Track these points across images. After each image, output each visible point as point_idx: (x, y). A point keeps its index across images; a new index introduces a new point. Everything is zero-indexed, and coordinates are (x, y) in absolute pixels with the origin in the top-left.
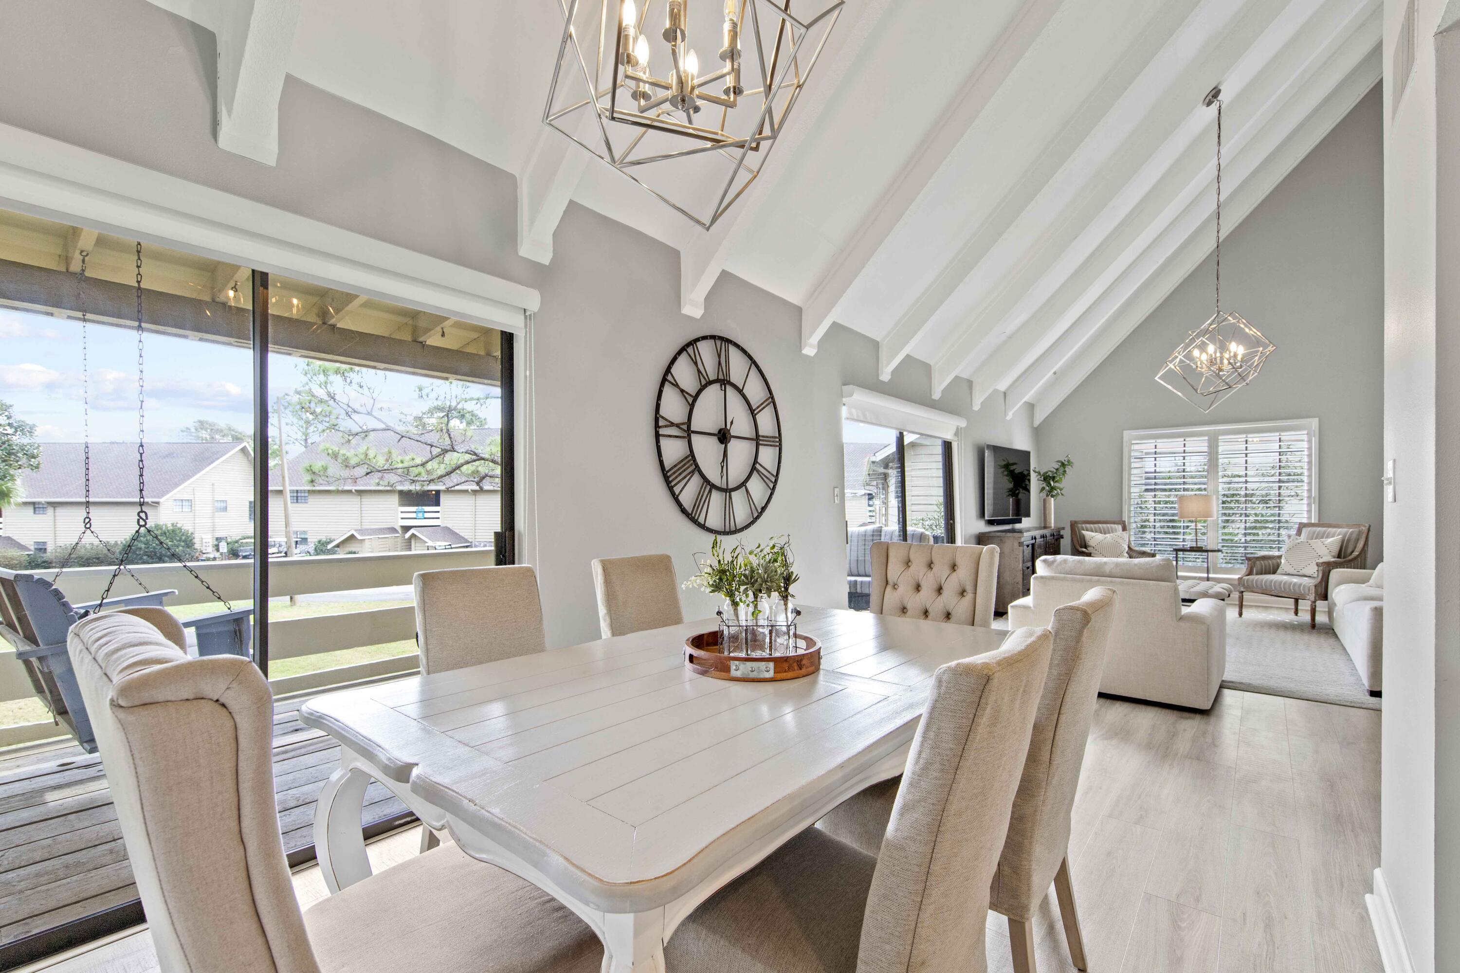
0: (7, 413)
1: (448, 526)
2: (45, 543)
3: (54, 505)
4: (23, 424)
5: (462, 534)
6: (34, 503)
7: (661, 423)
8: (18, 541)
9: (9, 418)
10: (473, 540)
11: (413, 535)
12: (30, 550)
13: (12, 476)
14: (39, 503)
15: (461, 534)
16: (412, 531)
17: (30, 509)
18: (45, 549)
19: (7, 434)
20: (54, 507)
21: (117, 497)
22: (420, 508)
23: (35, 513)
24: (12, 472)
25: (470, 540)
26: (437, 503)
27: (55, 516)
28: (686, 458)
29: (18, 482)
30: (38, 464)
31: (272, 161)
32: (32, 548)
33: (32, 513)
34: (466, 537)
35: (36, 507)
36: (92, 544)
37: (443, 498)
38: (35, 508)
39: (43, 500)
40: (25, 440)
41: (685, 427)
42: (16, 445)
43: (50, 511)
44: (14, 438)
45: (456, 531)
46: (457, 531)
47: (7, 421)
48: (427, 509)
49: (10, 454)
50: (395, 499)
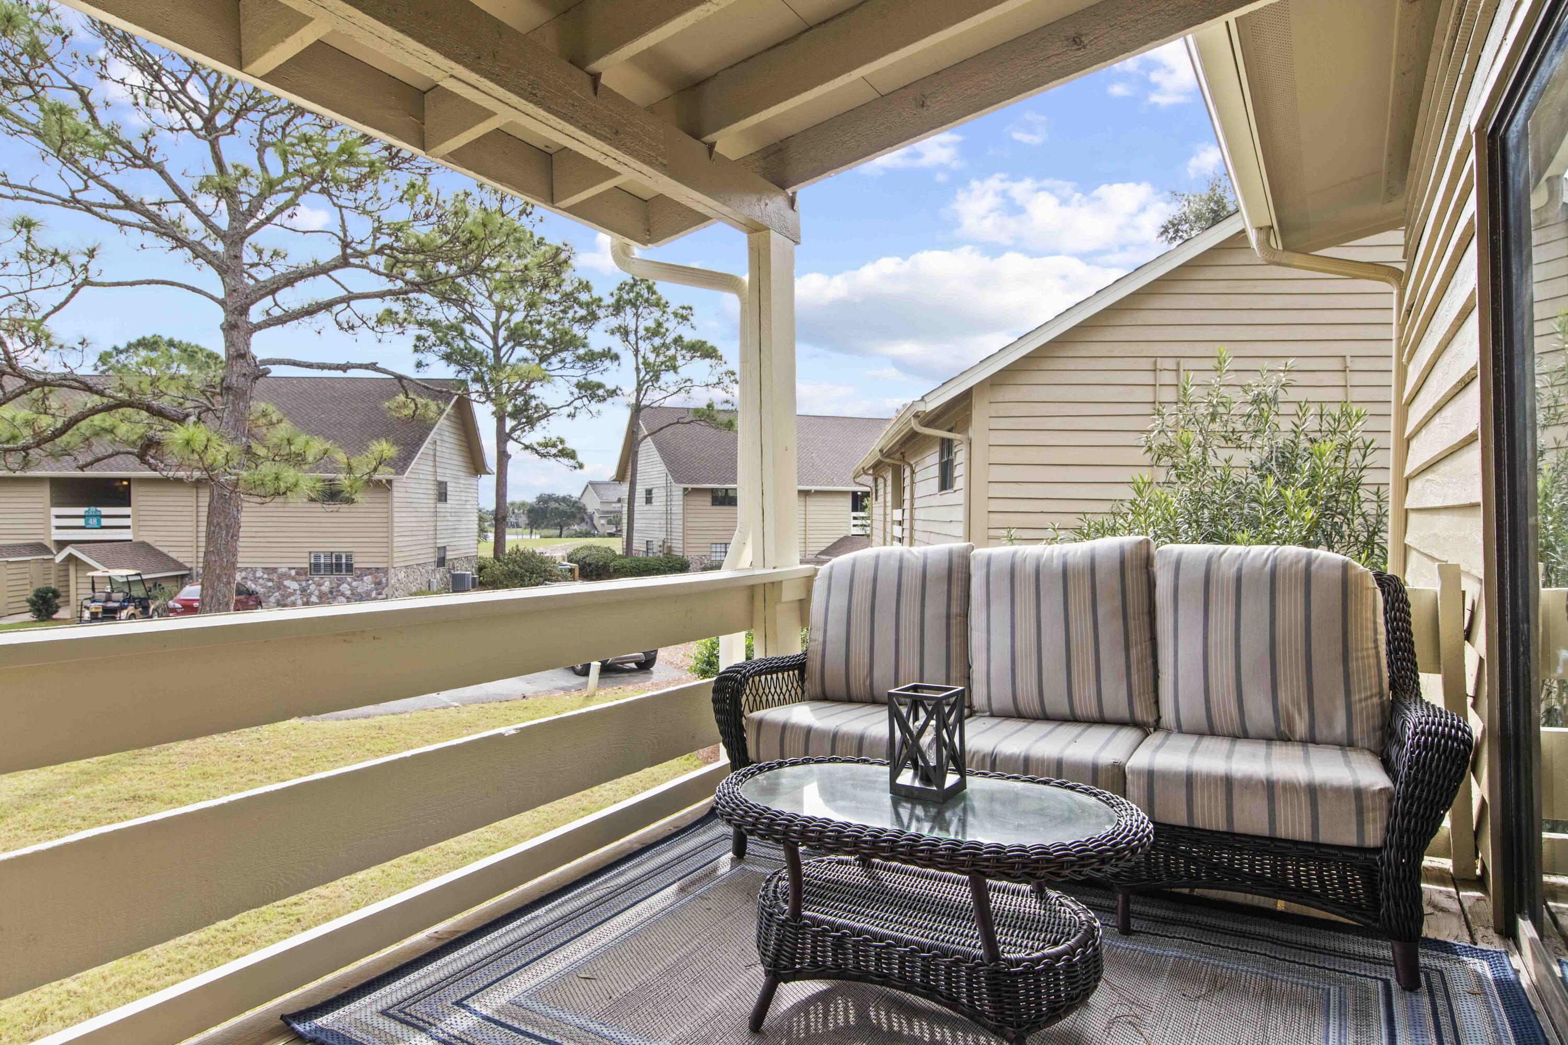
1: (147, 540)
5: (173, 555)
10: (194, 565)
11: (71, 558)
15: (171, 555)
16: (69, 550)
22: (93, 509)
25: (189, 565)
26: (125, 501)
34: (181, 560)
37: (137, 494)
45: (161, 549)
46: (164, 550)
48: (105, 511)
50: (44, 494)
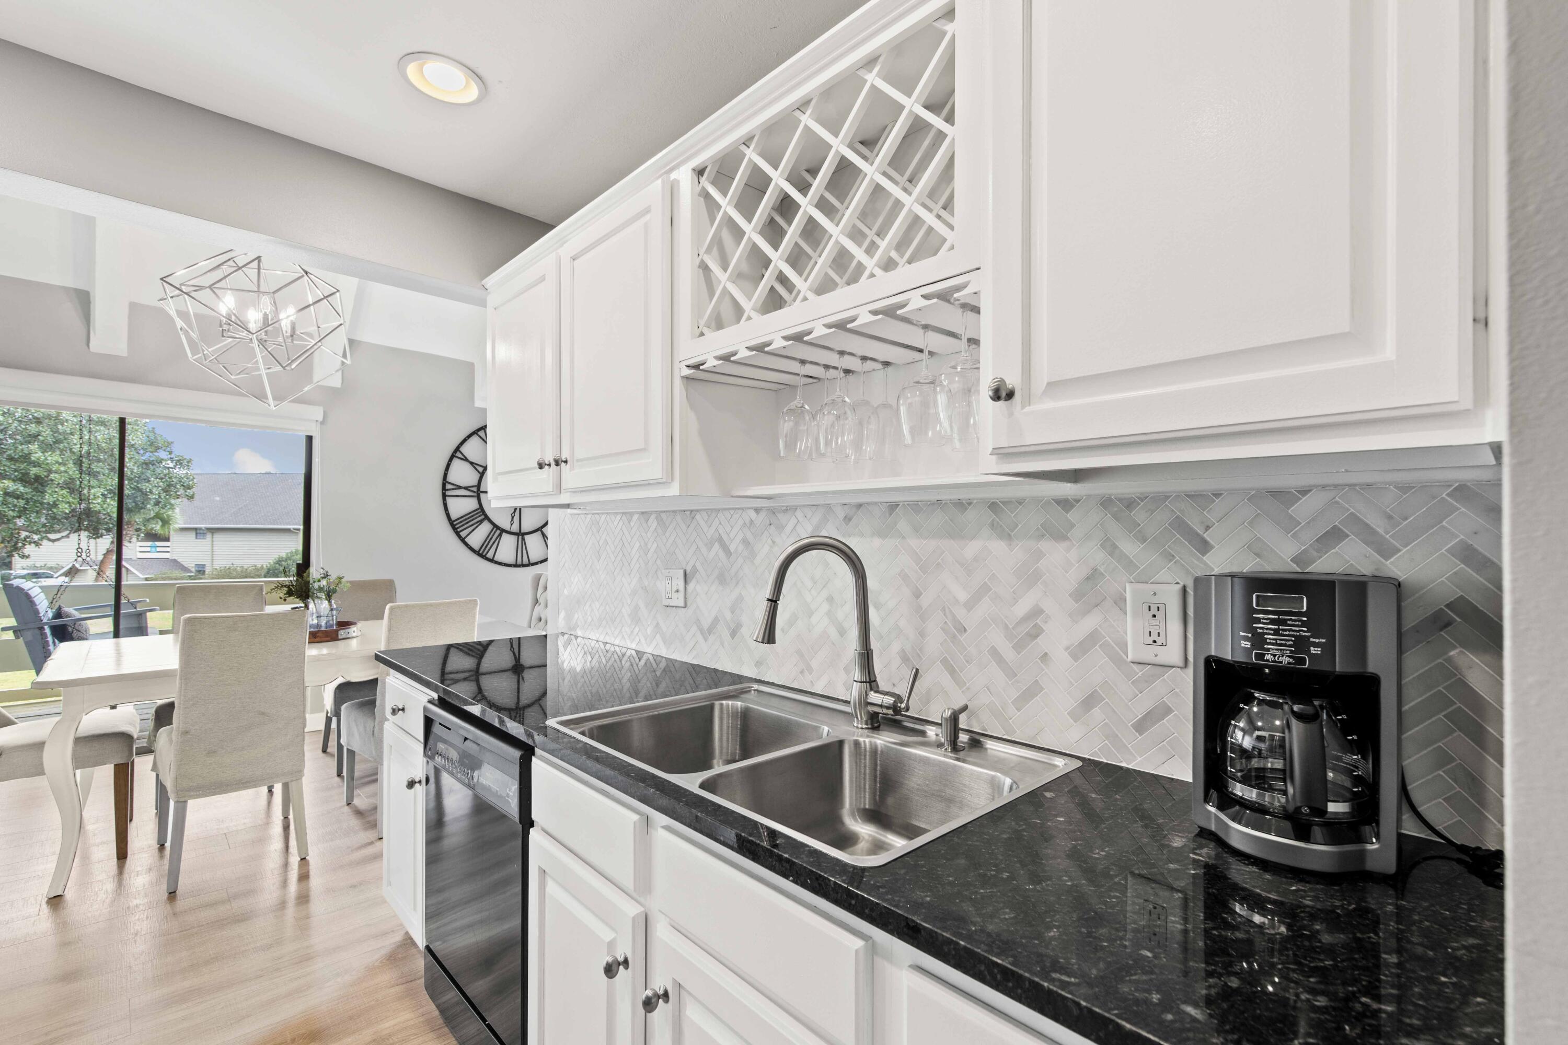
0: (168, 449)
2: (204, 566)
3: (213, 531)
4: (181, 458)
6: (196, 529)
7: (448, 486)
8: (183, 563)
9: (171, 453)
12: (191, 572)
13: (172, 505)
14: (200, 529)
17: (193, 534)
18: (204, 571)
19: (168, 468)
20: (213, 533)
21: (264, 524)
23: (196, 538)
24: (173, 501)
27: (213, 541)
28: (477, 510)
29: (177, 510)
30: (193, 495)
31: (124, 353)
32: (193, 570)
33: (194, 538)
35: (198, 532)
36: (243, 567)
38: (196, 533)
39: (203, 526)
40: (182, 472)
41: (475, 489)
42: (176, 477)
43: (209, 536)
44: (175, 471)
47: (169, 456)
49: (169, 486)
